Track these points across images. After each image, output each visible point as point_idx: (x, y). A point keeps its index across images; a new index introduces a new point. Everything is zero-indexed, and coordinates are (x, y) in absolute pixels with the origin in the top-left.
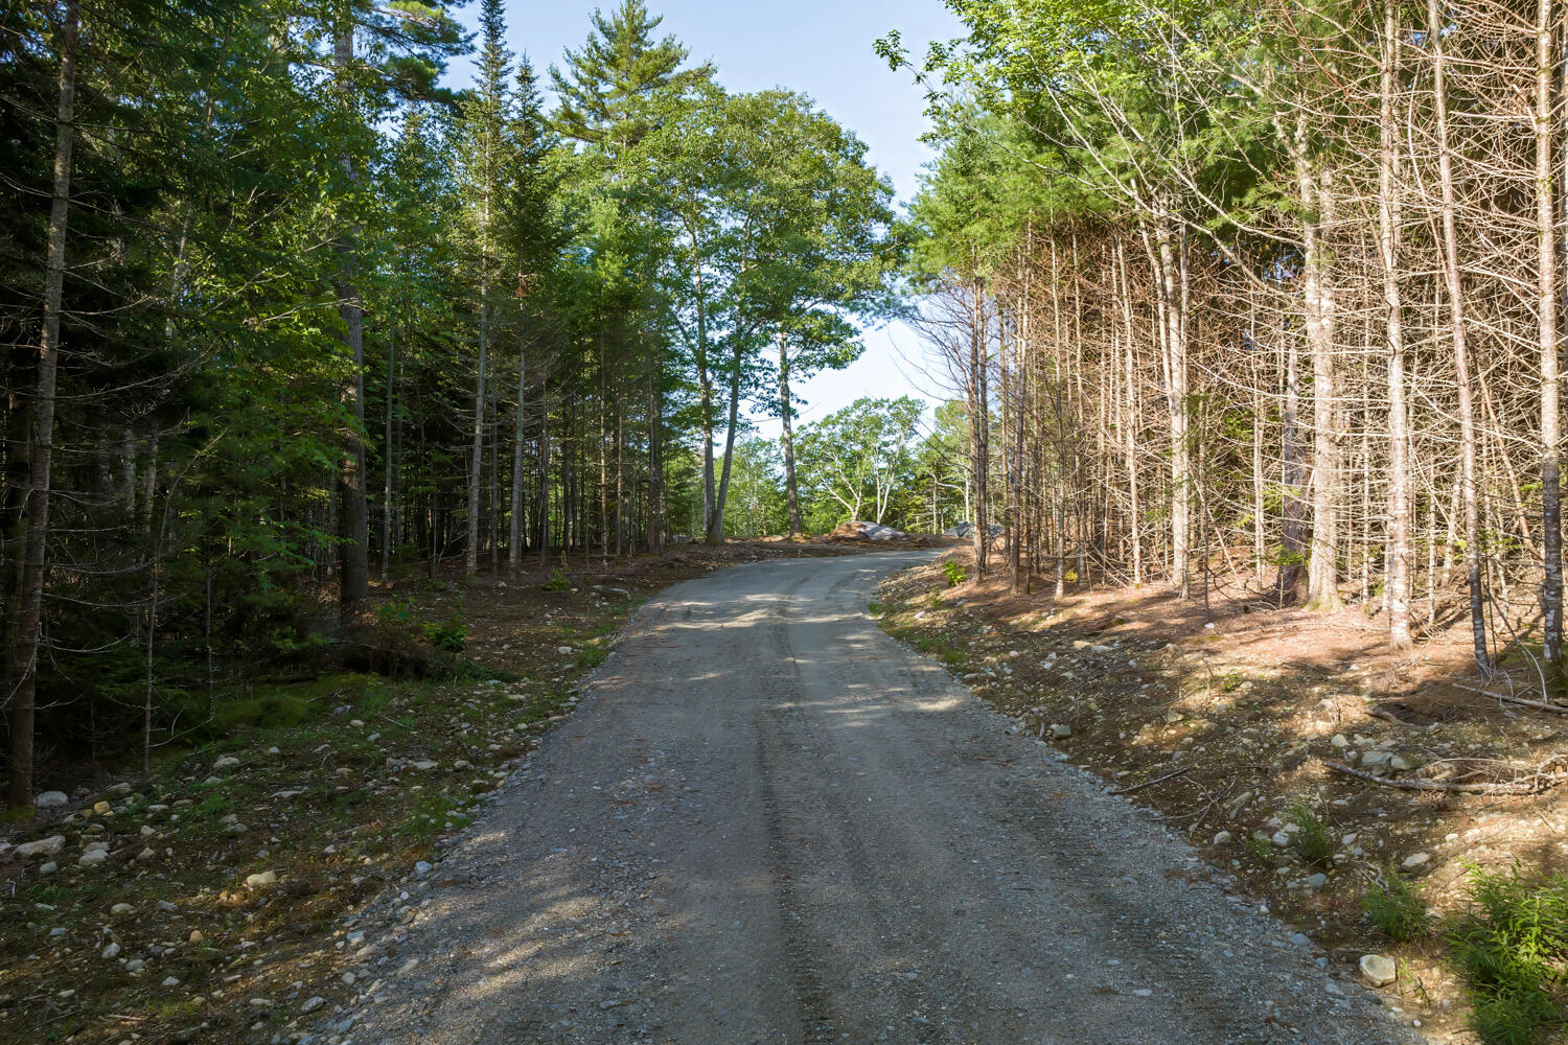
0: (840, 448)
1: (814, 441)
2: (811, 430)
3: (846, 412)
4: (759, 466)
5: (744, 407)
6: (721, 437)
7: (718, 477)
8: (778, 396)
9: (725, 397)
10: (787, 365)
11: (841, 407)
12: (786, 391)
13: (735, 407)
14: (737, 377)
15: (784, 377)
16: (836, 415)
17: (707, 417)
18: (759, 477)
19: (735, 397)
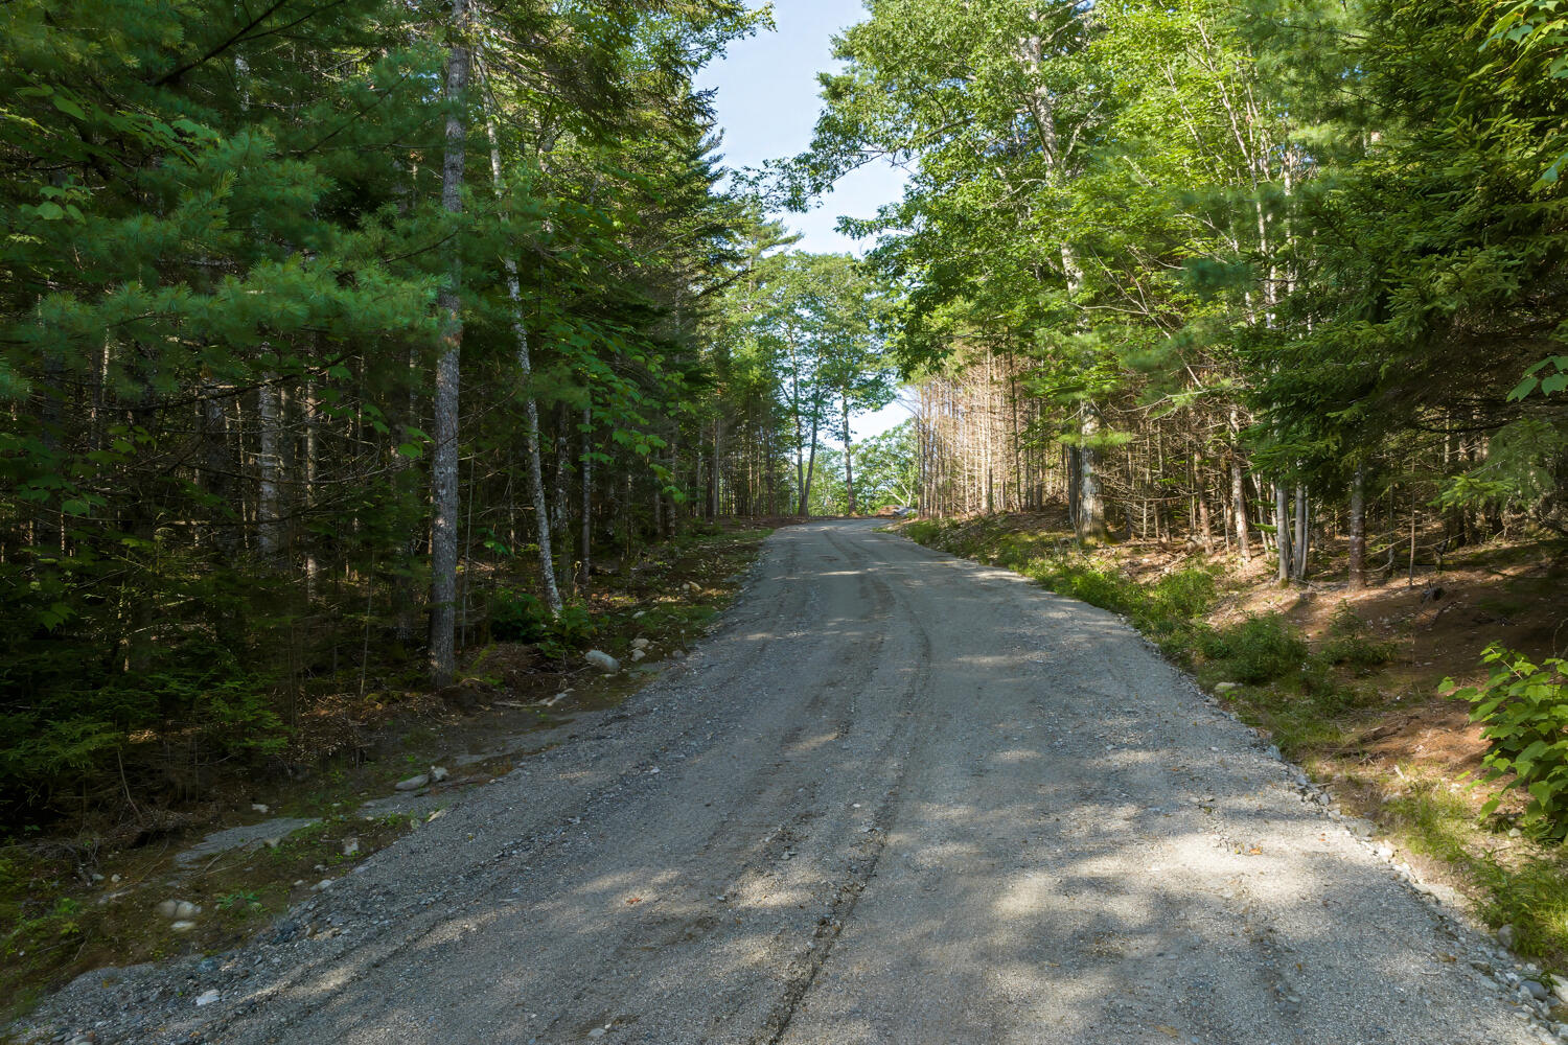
0: (896, 456)
1: (875, 451)
2: (873, 442)
3: (900, 429)
4: (832, 470)
5: (820, 435)
6: (806, 453)
7: (805, 478)
8: (841, 429)
9: (809, 430)
10: (846, 408)
11: (896, 425)
12: (846, 425)
13: (815, 435)
14: (815, 417)
15: (845, 414)
16: (892, 431)
17: (799, 442)
18: (832, 479)
19: (815, 429)
